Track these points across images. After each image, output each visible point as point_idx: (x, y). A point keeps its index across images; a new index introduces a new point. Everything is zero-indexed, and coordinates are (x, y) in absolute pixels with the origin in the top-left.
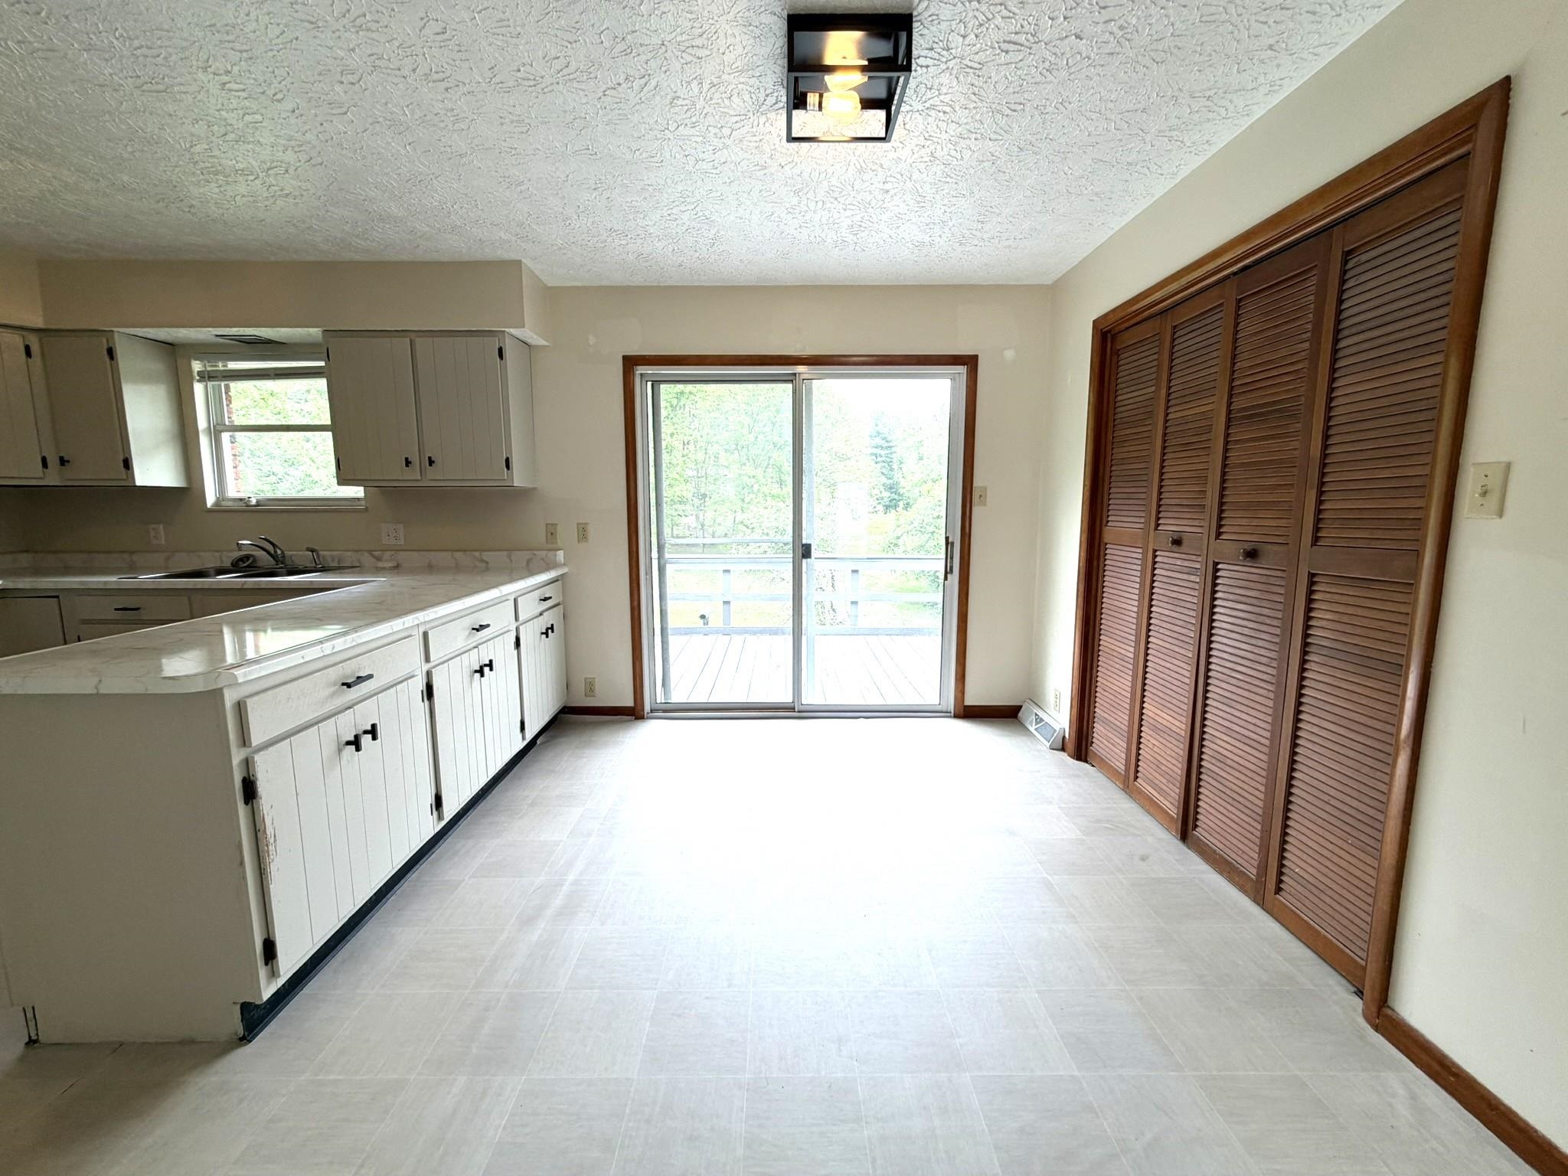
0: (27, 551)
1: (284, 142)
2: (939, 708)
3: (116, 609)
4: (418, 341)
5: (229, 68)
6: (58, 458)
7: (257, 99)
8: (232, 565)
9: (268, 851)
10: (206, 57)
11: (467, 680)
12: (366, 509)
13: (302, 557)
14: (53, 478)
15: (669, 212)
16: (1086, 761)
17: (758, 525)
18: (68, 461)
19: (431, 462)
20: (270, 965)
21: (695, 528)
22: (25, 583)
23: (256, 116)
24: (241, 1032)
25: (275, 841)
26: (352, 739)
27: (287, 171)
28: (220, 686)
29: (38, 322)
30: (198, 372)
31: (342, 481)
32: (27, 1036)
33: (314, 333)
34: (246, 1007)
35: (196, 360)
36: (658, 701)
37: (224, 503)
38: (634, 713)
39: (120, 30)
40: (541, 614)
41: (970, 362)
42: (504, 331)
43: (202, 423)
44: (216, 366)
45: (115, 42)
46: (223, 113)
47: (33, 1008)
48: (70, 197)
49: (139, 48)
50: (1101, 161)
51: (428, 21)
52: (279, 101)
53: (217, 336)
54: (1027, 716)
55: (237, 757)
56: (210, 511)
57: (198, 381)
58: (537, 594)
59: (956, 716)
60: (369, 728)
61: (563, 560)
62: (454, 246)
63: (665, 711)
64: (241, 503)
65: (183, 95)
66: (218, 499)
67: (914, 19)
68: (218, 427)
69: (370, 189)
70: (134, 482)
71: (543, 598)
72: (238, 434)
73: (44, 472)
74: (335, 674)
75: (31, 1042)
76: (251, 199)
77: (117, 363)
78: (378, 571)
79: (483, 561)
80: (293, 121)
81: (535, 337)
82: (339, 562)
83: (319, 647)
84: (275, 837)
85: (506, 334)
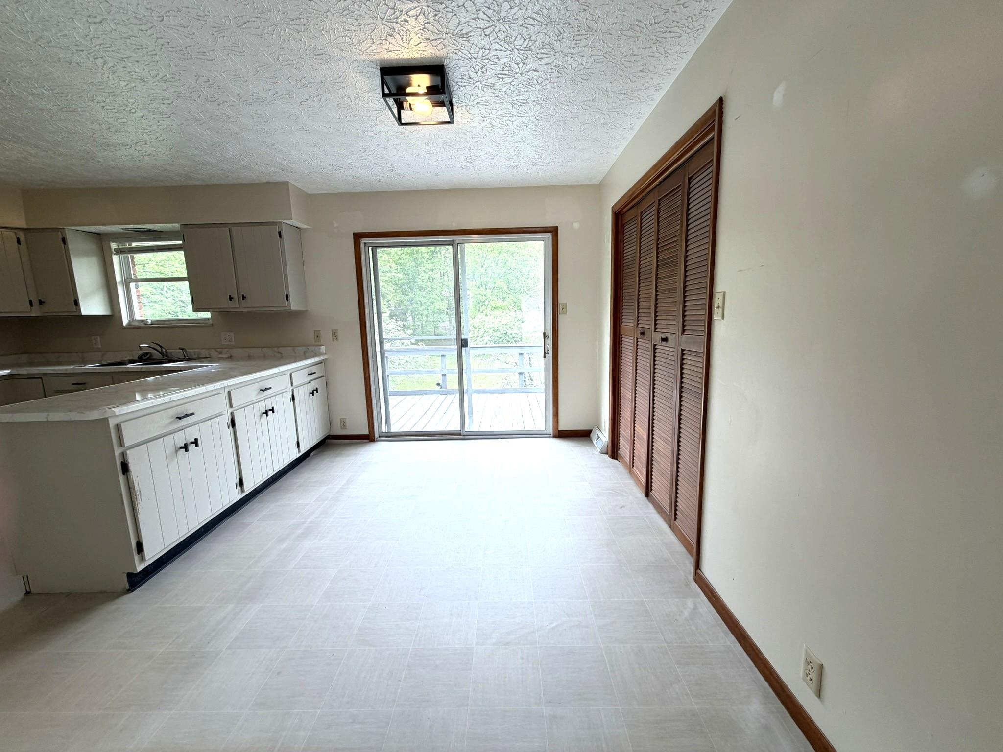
0: (25, 353)
1: (142, 130)
2: (545, 432)
3: (73, 384)
4: (234, 229)
5: (104, 100)
6: (38, 301)
7: (122, 112)
8: (138, 358)
9: (136, 498)
10: (91, 96)
11: (257, 417)
12: (212, 325)
13: (178, 353)
14: (36, 312)
15: (361, 155)
16: (617, 459)
17: (482, 326)
18: (44, 302)
19: (244, 297)
20: (140, 554)
21: (449, 329)
22: (23, 371)
23: (123, 120)
24: (127, 587)
25: (140, 493)
26: (183, 445)
27: (146, 143)
28: (107, 416)
29: (24, 225)
30: (115, 249)
31: (196, 309)
32: (25, 590)
33: (176, 226)
34: (130, 575)
35: (113, 242)
36: (384, 431)
37: (133, 323)
38: (369, 438)
39: (46, 86)
40: (309, 382)
41: (554, 231)
42: (281, 222)
43: (118, 278)
44: (125, 245)
45: (45, 91)
46: (106, 119)
47: (27, 576)
48: (33, 159)
49: (57, 93)
50: (586, 124)
51: (199, 77)
52: (133, 113)
53: (122, 229)
54: (593, 436)
55: (118, 452)
56: (125, 328)
57: (115, 254)
58: (306, 371)
59: (554, 437)
60: (194, 441)
61: (324, 351)
62: (248, 176)
63: (387, 437)
64: (143, 323)
65: (84, 112)
66: (130, 321)
67: (445, 67)
68: (128, 280)
69: (193, 150)
70: (81, 313)
71: (310, 373)
72: (140, 284)
73: (31, 309)
74: (173, 412)
75: (28, 593)
76: (131, 157)
77: (68, 246)
78: (219, 360)
79: (278, 352)
80: (143, 120)
81: (300, 224)
82: (198, 356)
83: (162, 398)
84: (140, 491)
85: (283, 225)
